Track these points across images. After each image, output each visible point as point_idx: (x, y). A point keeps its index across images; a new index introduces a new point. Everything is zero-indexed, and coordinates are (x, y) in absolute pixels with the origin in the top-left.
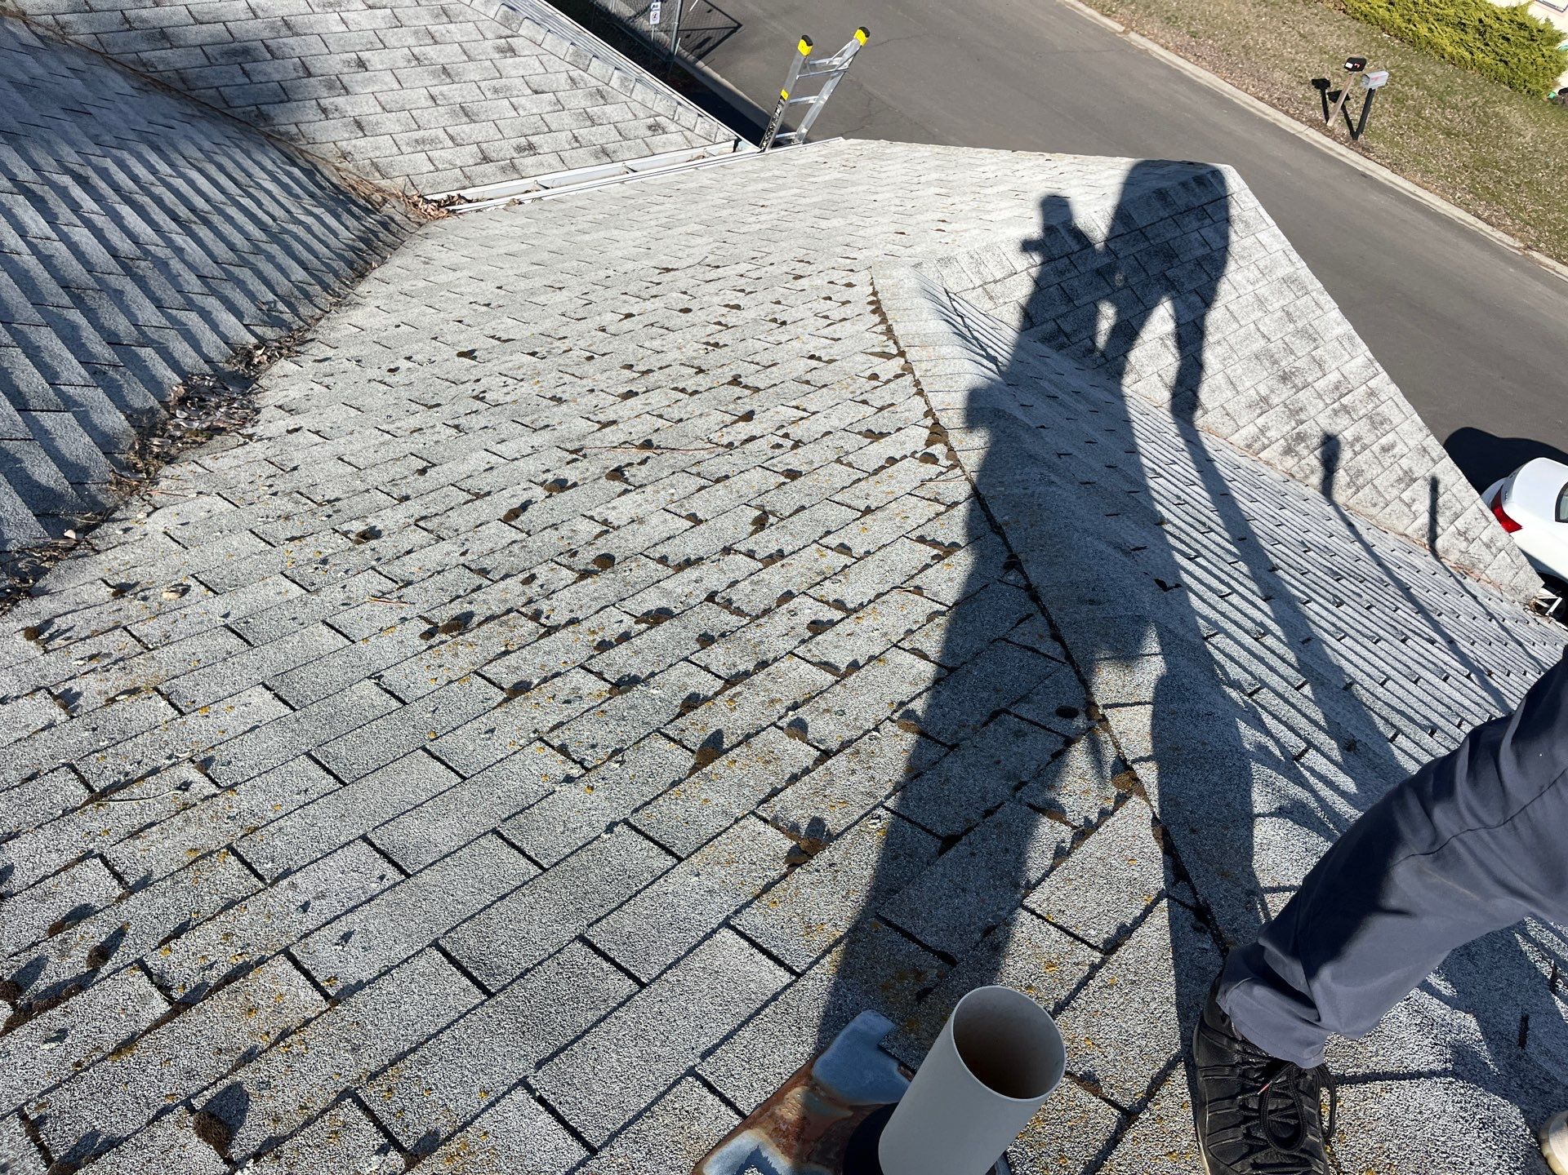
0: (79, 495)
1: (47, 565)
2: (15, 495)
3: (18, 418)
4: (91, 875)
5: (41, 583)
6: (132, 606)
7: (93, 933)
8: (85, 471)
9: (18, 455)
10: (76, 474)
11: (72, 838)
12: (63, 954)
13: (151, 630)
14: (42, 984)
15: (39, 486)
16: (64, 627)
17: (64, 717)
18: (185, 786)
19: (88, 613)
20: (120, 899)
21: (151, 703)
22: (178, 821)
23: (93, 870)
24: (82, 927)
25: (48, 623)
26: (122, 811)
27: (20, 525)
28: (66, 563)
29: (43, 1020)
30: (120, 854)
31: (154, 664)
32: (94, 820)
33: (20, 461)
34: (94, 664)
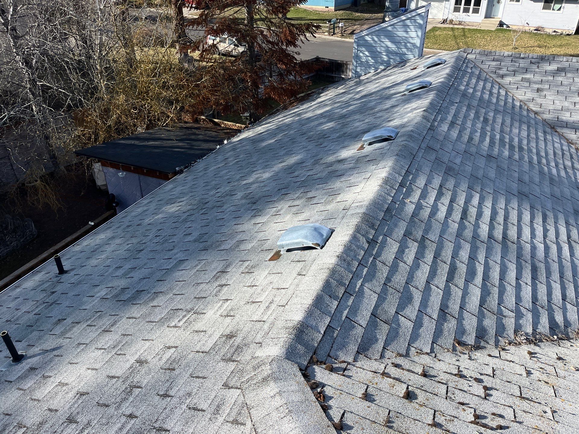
0: (564, 329)
1: (544, 340)
2: (547, 319)
3: (561, 301)
4: (509, 411)
5: (540, 344)
6: (560, 364)
7: (502, 422)
8: (570, 325)
9: (555, 310)
10: (567, 324)
11: (510, 401)
12: (492, 420)
13: (561, 373)
14: (484, 421)
15: (555, 321)
16: (539, 357)
17: (525, 375)
18: (545, 412)
19: (547, 358)
20: (512, 421)
21: (550, 388)
22: (538, 418)
23: (510, 411)
24: (500, 419)
25: (536, 353)
26: (525, 405)
27: (544, 327)
28: (549, 343)
29: (480, 428)
30: (519, 413)
31: (556, 380)
32: (518, 401)
33: (555, 312)
34: (541, 370)
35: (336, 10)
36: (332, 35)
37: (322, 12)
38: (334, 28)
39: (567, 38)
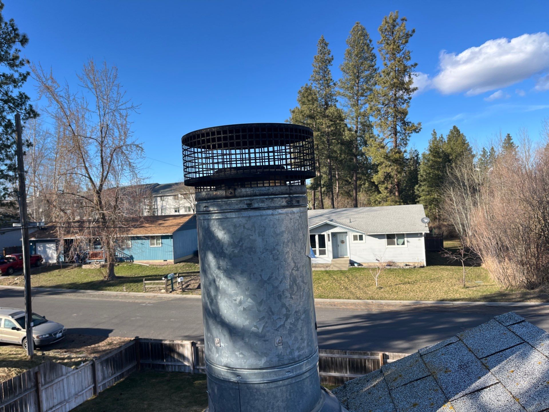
35: (176, 263)
36: (171, 292)
37: (160, 266)
38: (172, 284)
39: (422, 270)
